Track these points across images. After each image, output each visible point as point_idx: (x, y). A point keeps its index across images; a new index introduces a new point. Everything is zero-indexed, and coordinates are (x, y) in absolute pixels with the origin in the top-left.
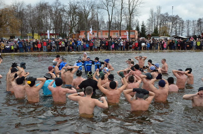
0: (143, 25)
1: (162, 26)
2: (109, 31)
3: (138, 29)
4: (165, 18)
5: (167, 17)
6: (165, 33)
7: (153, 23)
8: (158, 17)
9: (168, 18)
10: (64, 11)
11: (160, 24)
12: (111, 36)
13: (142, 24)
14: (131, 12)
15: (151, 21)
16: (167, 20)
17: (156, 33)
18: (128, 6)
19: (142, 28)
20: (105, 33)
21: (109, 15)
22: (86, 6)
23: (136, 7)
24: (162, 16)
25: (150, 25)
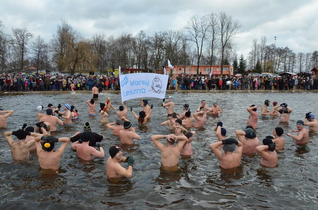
0: (242, 60)
1: (267, 61)
2: (198, 67)
3: (235, 63)
4: (270, 51)
5: (273, 49)
6: (269, 69)
7: (257, 56)
8: (263, 49)
9: (275, 50)
10: (150, 43)
11: (265, 58)
12: (201, 73)
13: (240, 58)
14: (224, 44)
15: (254, 54)
16: (273, 53)
17: (258, 69)
18: (221, 36)
19: (241, 63)
20: (193, 68)
21: (198, 48)
22: (172, 38)
23: (231, 38)
24: (268, 48)
25: (252, 60)
